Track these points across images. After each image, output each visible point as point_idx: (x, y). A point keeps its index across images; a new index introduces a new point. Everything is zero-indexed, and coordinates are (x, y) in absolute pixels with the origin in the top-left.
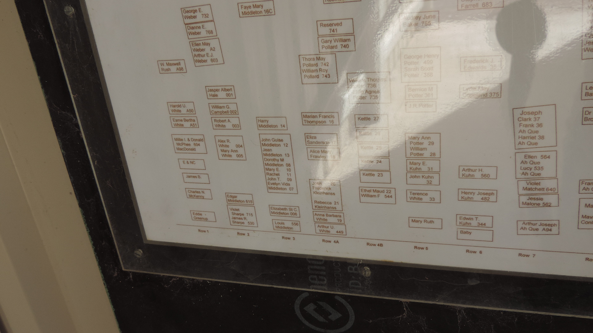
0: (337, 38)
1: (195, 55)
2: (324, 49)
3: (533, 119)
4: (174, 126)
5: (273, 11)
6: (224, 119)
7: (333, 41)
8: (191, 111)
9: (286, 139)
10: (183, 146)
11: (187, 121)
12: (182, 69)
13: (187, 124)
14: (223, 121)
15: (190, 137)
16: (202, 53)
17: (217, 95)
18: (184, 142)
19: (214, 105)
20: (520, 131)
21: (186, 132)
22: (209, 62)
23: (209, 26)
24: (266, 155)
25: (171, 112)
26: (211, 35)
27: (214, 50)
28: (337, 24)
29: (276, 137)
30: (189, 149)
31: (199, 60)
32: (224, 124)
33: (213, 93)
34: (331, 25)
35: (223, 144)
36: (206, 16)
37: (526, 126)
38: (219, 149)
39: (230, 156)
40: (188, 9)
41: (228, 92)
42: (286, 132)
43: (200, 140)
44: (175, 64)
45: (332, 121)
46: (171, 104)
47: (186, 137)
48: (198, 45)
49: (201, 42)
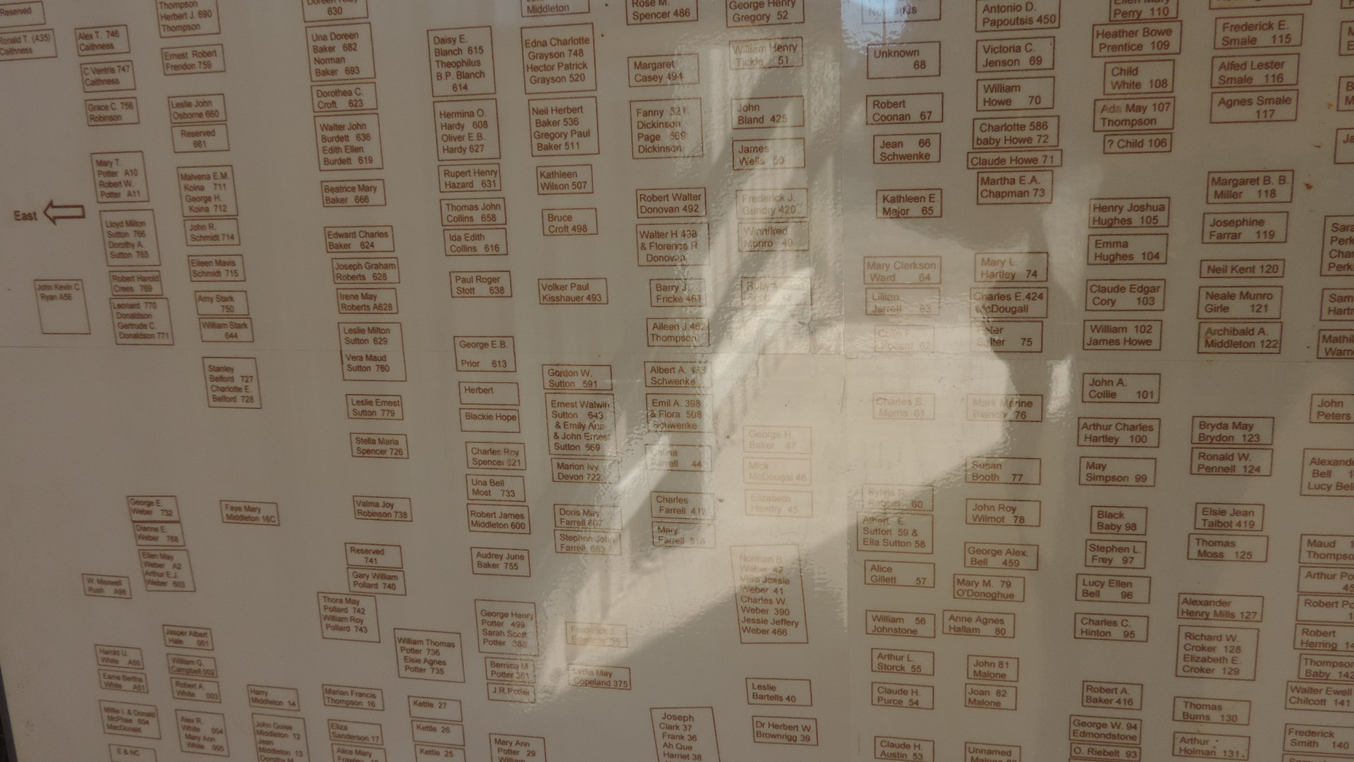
0: (377, 572)
1: (147, 573)
2: (357, 586)
3: (682, 728)
4: (104, 686)
5: (276, 519)
6: (192, 683)
7: (371, 577)
8: (136, 663)
9: (298, 727)
10: (119, 723)
11: (128, 679)
12: (123, 592)
13: (128, 685)
14: (190, 686)
15: (132, 708)
16: (158, 570)
17: (181, 642)
18: (120, 715)
19: (176, 657)
20: (665, 745)
21: (125, 698)
22: (170, 586)
23: (173, 530)
24: (264, 750)
25: (101, 663)
26: (175, 544)
27: (179, 568)
28: (377, 552)
29: (281, 721)
30: (129, 729)
31: (155, 580)
32: (192, 690)
33: (175, 637)
34: (367, 552)
35: (189, 727)
36: (169, 513)
37: (673, 737)
38: (183, 733)
39: (202, 747)
40: (140, 499)
41: (201, 639)
42: (298, 714)
43: (149, 715)
44: (113, 583)
45: (373, 704)
46: (102, 648)
47: (126, 707)
48: (152, 556)
49: (158, 553)
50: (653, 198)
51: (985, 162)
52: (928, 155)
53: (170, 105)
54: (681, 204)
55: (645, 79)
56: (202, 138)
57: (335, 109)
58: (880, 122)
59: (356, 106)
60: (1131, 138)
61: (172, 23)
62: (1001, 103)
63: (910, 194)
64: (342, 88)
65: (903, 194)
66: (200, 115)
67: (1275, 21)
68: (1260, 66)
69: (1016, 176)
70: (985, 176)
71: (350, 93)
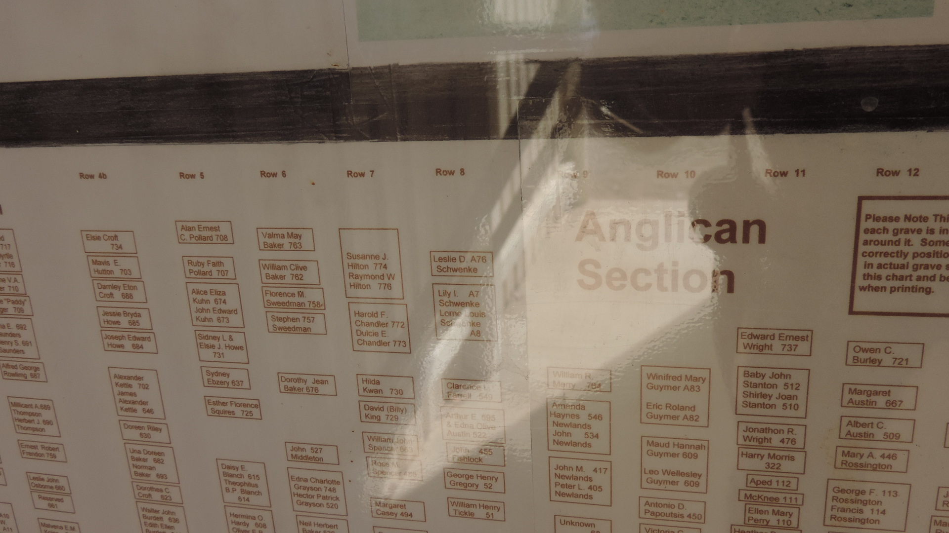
53: (28, 478)
55: (384, 513)
56: (54, 502)
57: (150, 499)
59: (166, 499)
61: (24, 424)
64: (156, 487)
66: (51, 487)
71: (161, 491)
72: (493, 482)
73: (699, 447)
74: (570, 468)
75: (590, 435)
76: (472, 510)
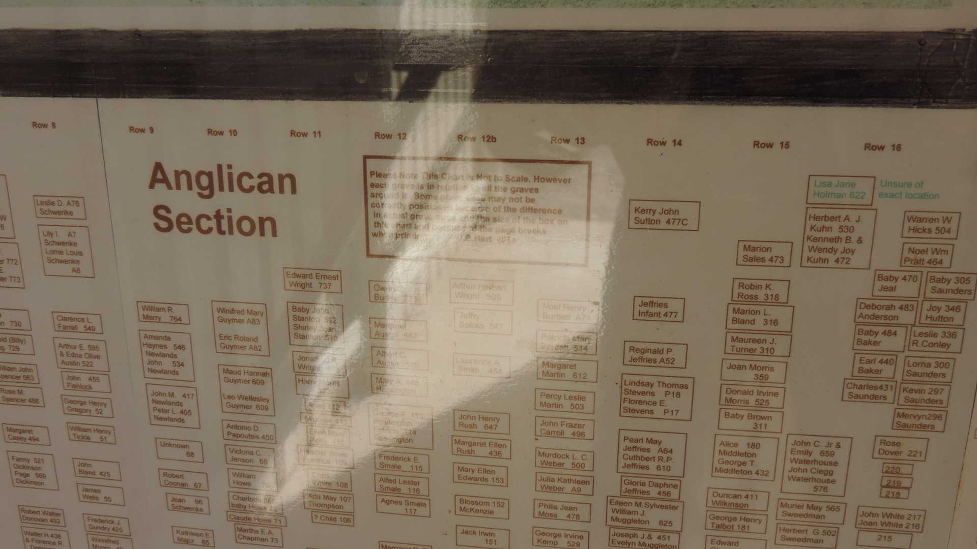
50: (29, 512)
51: (238, 518)
52: (201, 510)
54: (49, 518)
55: (15, 438)
58: (169, 485)
60: (329, 515)
62: (244, 484)
63: (193, 531)
65: (189, 530)
67: (412, 457)
68: (405, 482)
69: (259, 529)
70: (240, 526)
72: (102, 408)
73: (265, 374)
74: (163, 394)
75: (177, 364)
76: (88, 434)
